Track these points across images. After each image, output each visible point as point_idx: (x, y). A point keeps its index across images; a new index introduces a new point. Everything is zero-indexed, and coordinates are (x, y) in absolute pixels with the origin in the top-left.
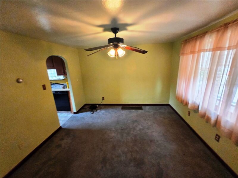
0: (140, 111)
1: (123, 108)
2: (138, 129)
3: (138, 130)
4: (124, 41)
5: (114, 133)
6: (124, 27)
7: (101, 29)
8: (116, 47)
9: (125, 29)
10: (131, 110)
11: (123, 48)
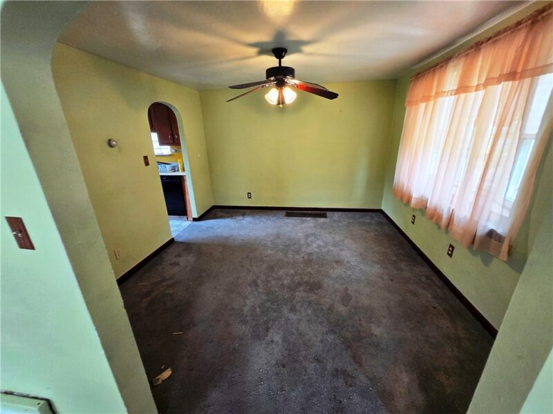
0: (321, 220)
1: (288, 215)
2: (315, 245)
3: (315, 248)
4: (296, 73)
5: (271, 250)
6: (298, 46)
7: (254, 51)
8: (281, 84)
9: (298, 51)
10: (304, 218)
11: (293, 87)
